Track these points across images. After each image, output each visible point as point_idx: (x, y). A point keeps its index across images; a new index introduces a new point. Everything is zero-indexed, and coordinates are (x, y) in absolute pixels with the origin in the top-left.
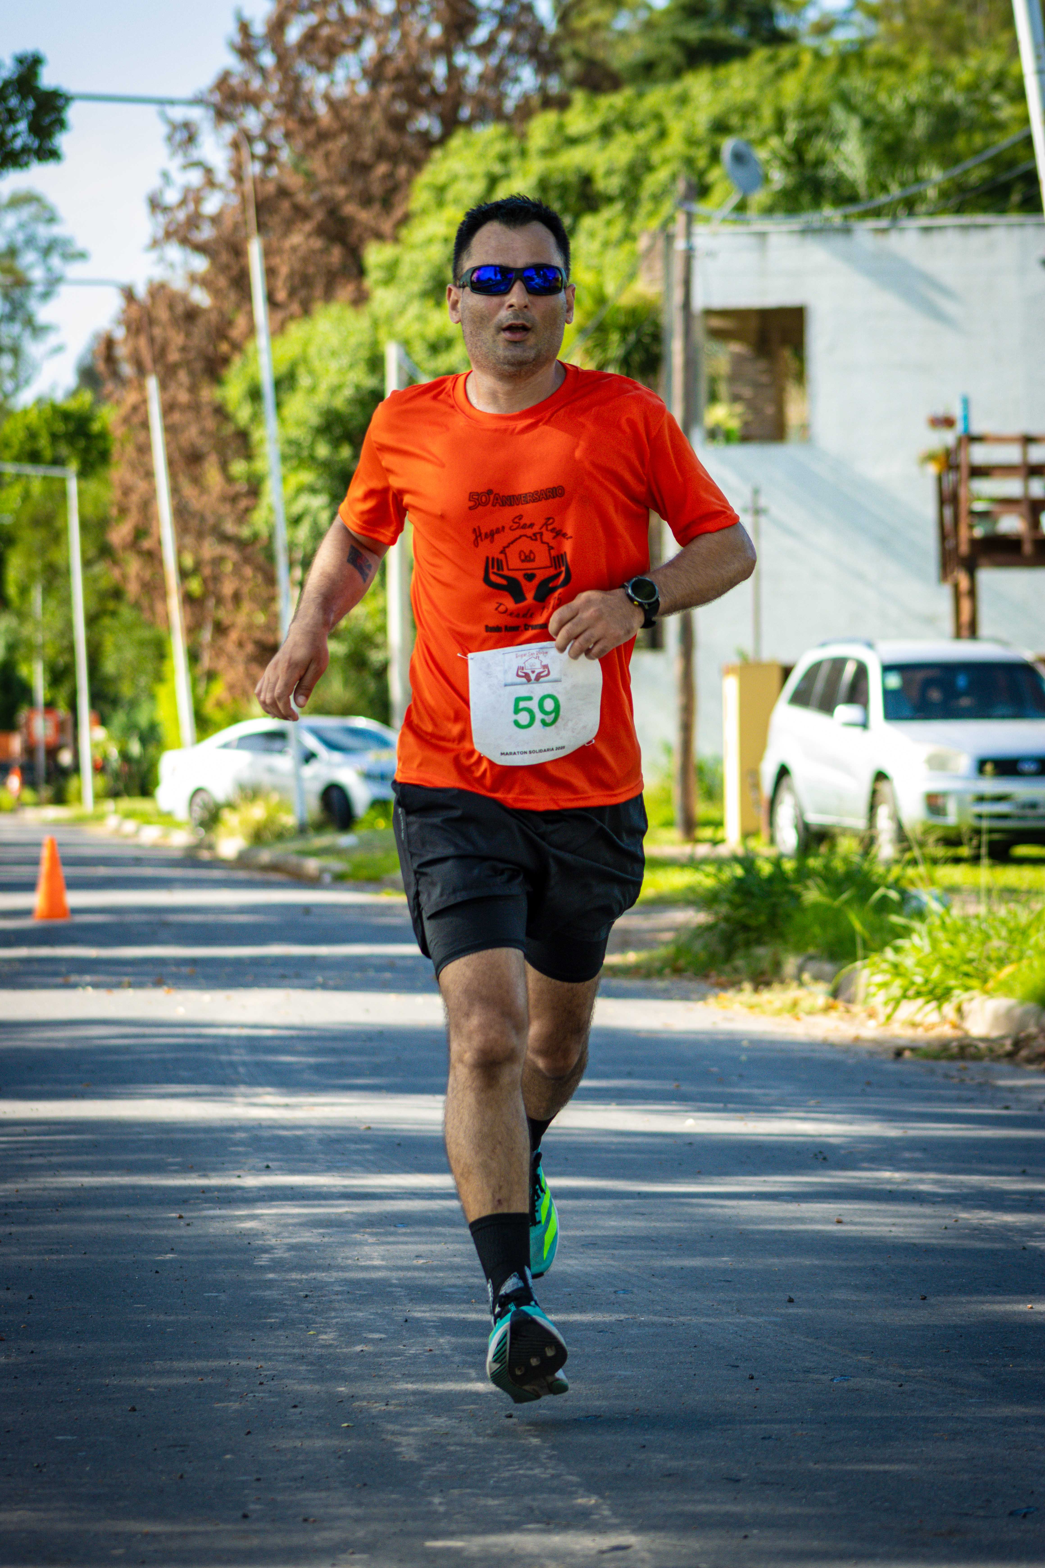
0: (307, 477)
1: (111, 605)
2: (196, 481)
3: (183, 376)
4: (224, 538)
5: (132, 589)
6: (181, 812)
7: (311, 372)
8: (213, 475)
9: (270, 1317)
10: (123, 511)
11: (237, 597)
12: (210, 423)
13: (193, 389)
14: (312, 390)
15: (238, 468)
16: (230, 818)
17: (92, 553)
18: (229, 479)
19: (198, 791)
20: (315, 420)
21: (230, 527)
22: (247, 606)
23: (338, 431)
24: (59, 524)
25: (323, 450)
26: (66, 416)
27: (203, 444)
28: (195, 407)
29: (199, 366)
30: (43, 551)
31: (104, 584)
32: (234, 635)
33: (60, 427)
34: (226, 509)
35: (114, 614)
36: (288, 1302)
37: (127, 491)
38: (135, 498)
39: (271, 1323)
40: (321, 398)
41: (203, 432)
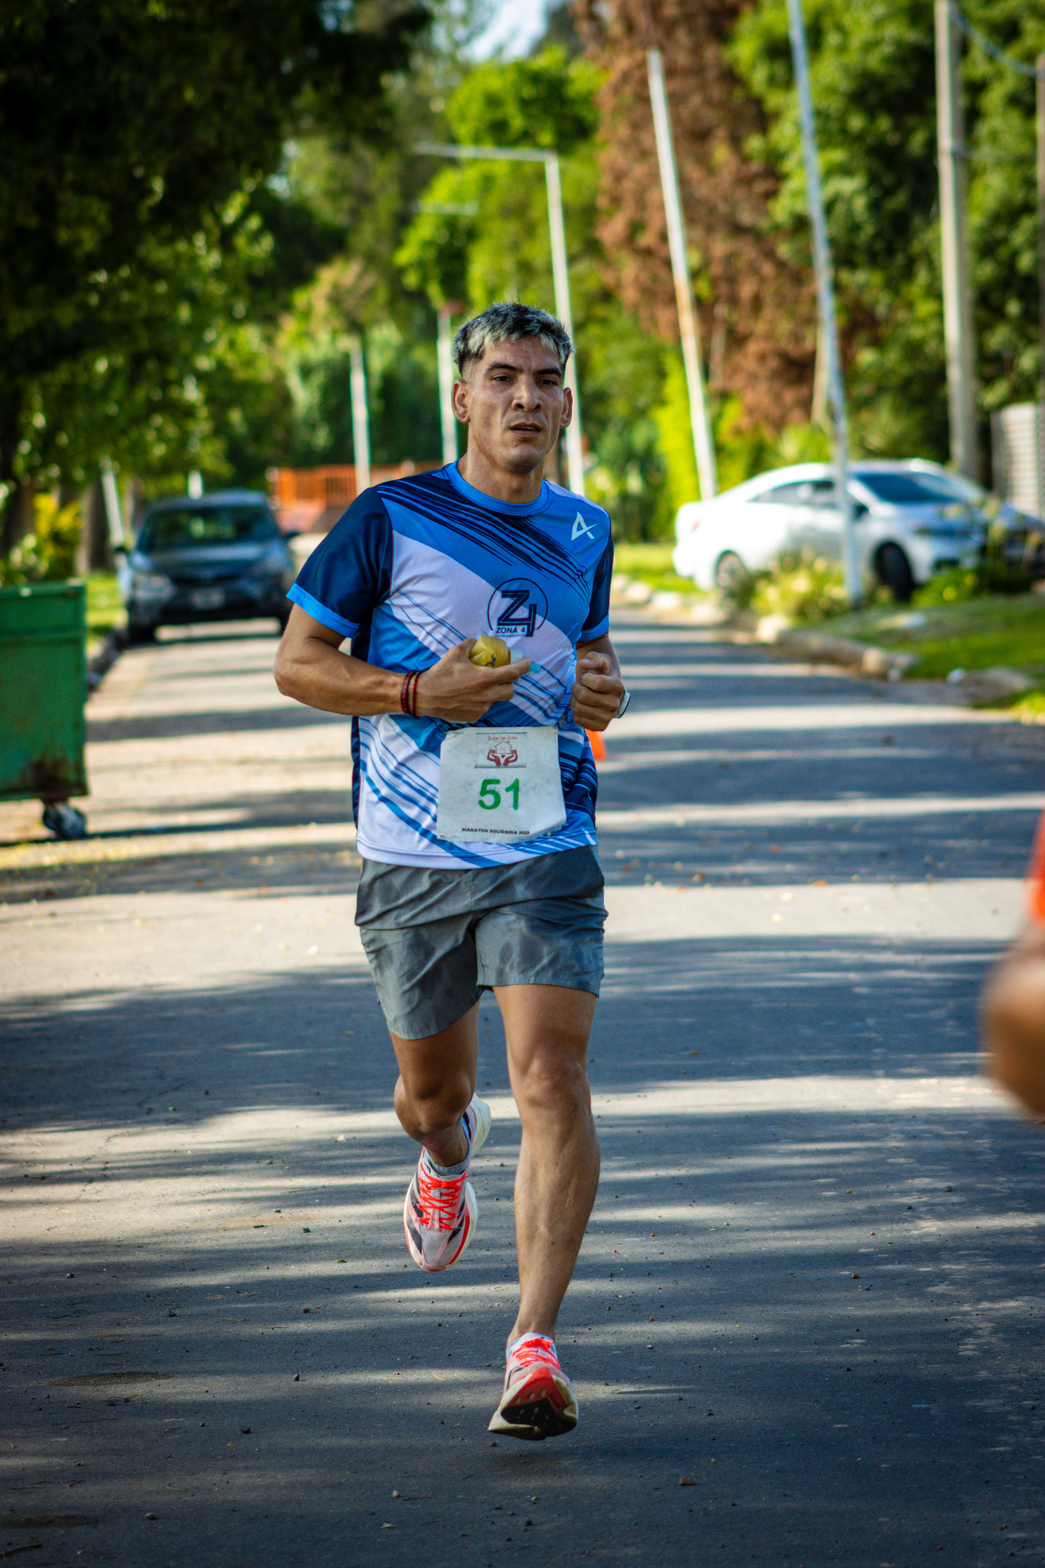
0: (838, 155)
1: (601, 311)
2: (704, 161)
3: (682, 36)
4: (738, 230)
5: (629, 294)
6: (705, 578)
7: (840, 28)
8: (721, 153)
9: (998, 1444)
10: (616, 201)
11: (757, 303)
12: (717, 92)
13: (696, 50)
14: (842, 49)
15: (754, 144)
16: (769, 594)
17: (576, 247)
18: (745, 159)
19: (726, 554)
20: (844, 85)
21: (746, 217)
22: (768, 312)
23: (873, 97)
24: (535, 213)
25: (856, 123)
26: (536, 78)
27: (710, 116)
28: (698, 70)
29: (702, 22)
30: (515, 246)
31: (592, 284)
32: (754, 347)
33: (528, 91)
34: (740, 194)
35: (604, 321)
36: (1014, 1418)
37: (619, 177)
38: (628, 185)
39: (1000, 1452)
40: (853, 58)
41: (709, 102)
